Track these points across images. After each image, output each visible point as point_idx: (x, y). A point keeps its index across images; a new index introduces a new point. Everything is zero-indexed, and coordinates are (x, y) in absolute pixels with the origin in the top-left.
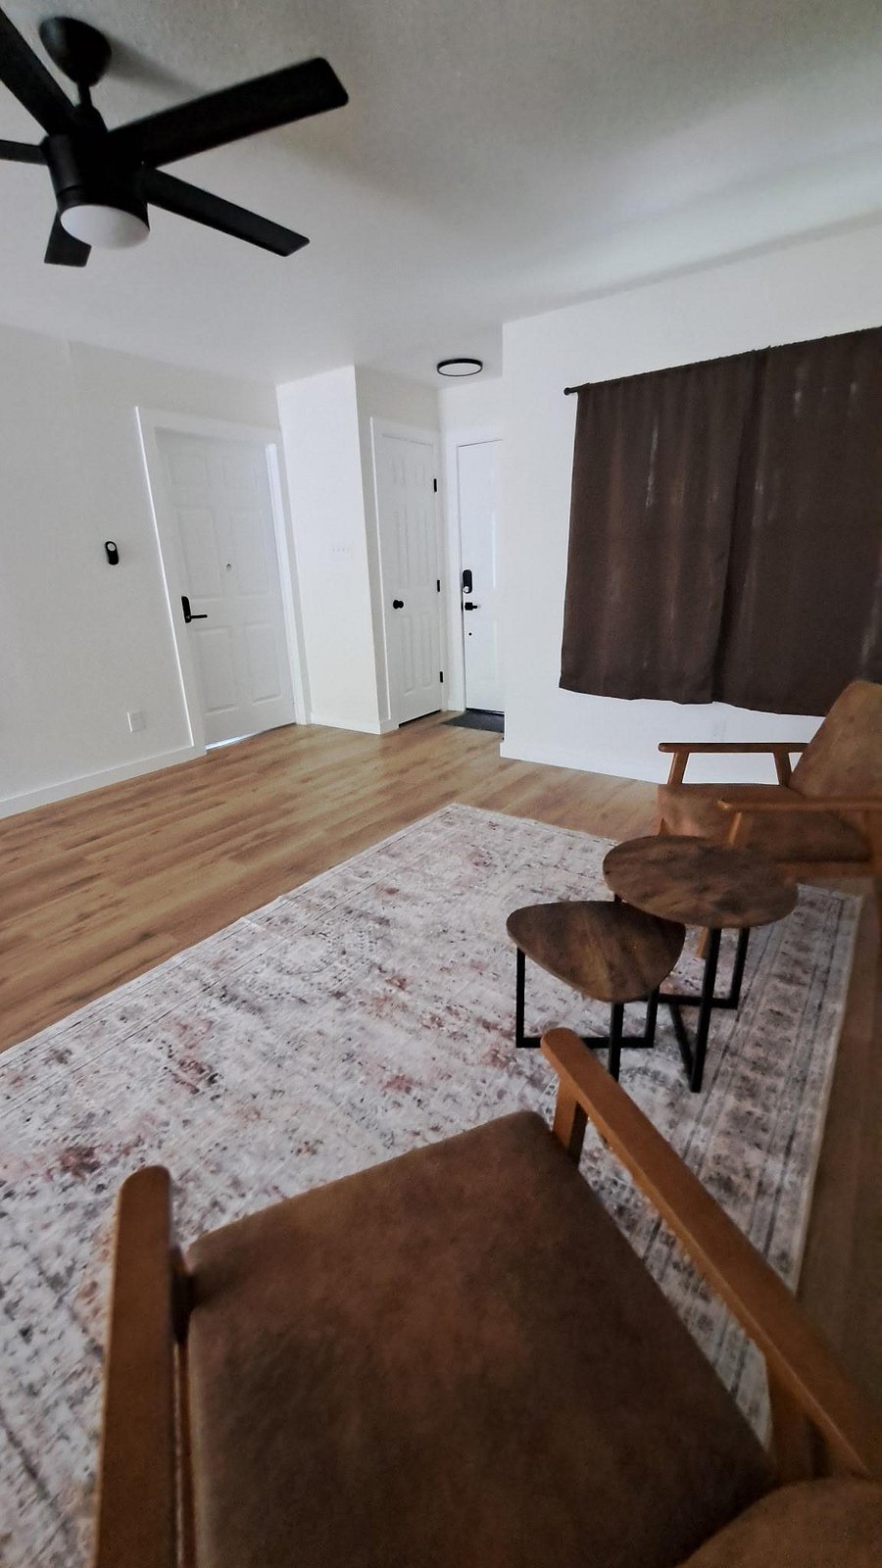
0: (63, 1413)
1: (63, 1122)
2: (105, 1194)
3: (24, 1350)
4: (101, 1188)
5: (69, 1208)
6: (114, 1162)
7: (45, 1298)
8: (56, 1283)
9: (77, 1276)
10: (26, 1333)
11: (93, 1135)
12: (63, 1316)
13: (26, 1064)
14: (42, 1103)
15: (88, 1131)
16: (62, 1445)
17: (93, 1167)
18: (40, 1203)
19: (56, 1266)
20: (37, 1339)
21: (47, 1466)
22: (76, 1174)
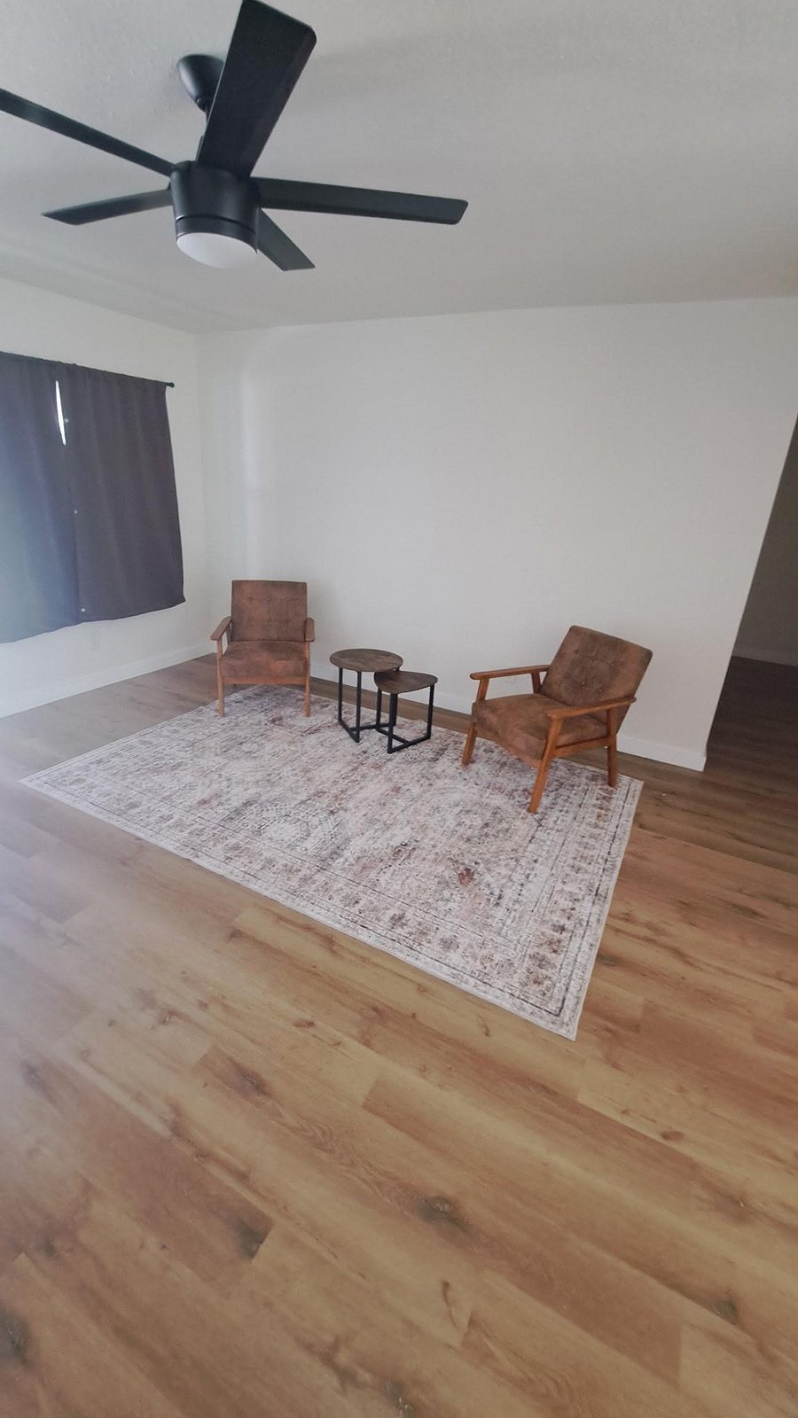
0: (548, 843)
1: (446, 894)
2: (479, 861)
3: (540, 859)
4: (476, 863)
5: (489, 870)
6: (463, 864)
7: (523, 862)
8: (517, 861)
9: (512, 856)
10: (536, 861)
11: (450, 877)
12: (527, 854)
13: (407, 935)
14: (437, 909)
15: (450, 881)
16: (555, 840)
17: (468, 870)
18: (491, 880)
19: (513, 863)
20: (535, 858)
21: (561, 841)
22: (473, 874)
